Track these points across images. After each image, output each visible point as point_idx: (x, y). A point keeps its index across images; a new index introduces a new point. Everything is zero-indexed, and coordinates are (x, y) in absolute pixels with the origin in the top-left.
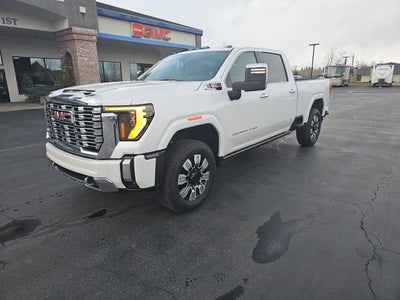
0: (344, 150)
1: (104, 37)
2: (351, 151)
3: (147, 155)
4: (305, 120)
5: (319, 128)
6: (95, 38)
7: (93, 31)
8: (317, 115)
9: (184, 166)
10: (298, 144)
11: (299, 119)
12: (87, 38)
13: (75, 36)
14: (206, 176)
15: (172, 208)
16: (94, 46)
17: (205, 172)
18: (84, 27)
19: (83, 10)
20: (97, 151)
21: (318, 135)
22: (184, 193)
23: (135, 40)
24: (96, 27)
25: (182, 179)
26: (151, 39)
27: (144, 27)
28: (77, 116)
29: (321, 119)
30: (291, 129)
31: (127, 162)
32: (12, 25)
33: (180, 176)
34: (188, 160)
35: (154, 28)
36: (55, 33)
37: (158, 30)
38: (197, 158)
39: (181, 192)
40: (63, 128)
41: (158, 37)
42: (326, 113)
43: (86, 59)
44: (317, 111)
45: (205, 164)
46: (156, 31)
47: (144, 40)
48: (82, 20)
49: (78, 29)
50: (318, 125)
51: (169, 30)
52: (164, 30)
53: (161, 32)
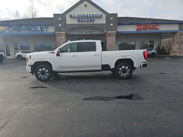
1: (122, 33)
3: (29, 65)
5: (131, 72)
6: (115, 34)
7: (114, 32)
9: (39, 70)
12: (112, 34)
16: (114, 37)
18: (111, 31)
19: (112, 25)
23: (138, 32)
24: (116, 30)
26: (147, 30)
32: (92, 33)
35: (149, 25)
36: (104, 34)
43: (110, 42)
45: (47, 71)
46: (150, 26)
47: (143, 31)
48: (111, 28)
49: (109, 32)
50: (129, 70)
51: (159, 24)
52: (155, 25)
53: (153, 26)
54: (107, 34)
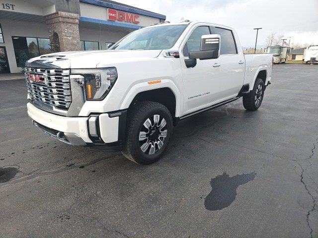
0: (284, 114)
1: (85, 20)
2: (290, 115)
3: (111, 114)
4: (251, 88)
5: (262, 96)
6: (77, 21)
7: (75, 15)
8: (261, 84)
9: (145, 124)
10: (243, 108)
11: (246, 87)
12: (71, 21)
13: (61, 19)
14: (164, 134)
15: (133, 161)
16: (76, 28)
17: (163, 130)
18: (69, 11)
20: (67, 109)
21: (261, 101)
22: (144, 147)
23: (110, 23)
24: (78, 12)
25: (142, 135)
26: (123, 22)
27: (117, 12)
28: (49, 78)
29: (264, 88)
30: (239, 96)
31: (93, 119)
32: (11, 10)
33: (141, 133)
34: (148, 120)
35: (126, 13)
36: (45, 17)
37: (130, 15)
38: (156, 118)
39: (142, 147)
40: (38, 89)
41: (129, 20)
42: (269, 83)
43: (70, 38)
44: (261, 81)
45: (163, 123)
46: (127, 17)
47: (117, 23)
48: (67, 5)
49: (63, 14)
50: (261, 93)
51: (138, 15)
52: (134, 15)
53: (132, 17)
54: (60, 19)
